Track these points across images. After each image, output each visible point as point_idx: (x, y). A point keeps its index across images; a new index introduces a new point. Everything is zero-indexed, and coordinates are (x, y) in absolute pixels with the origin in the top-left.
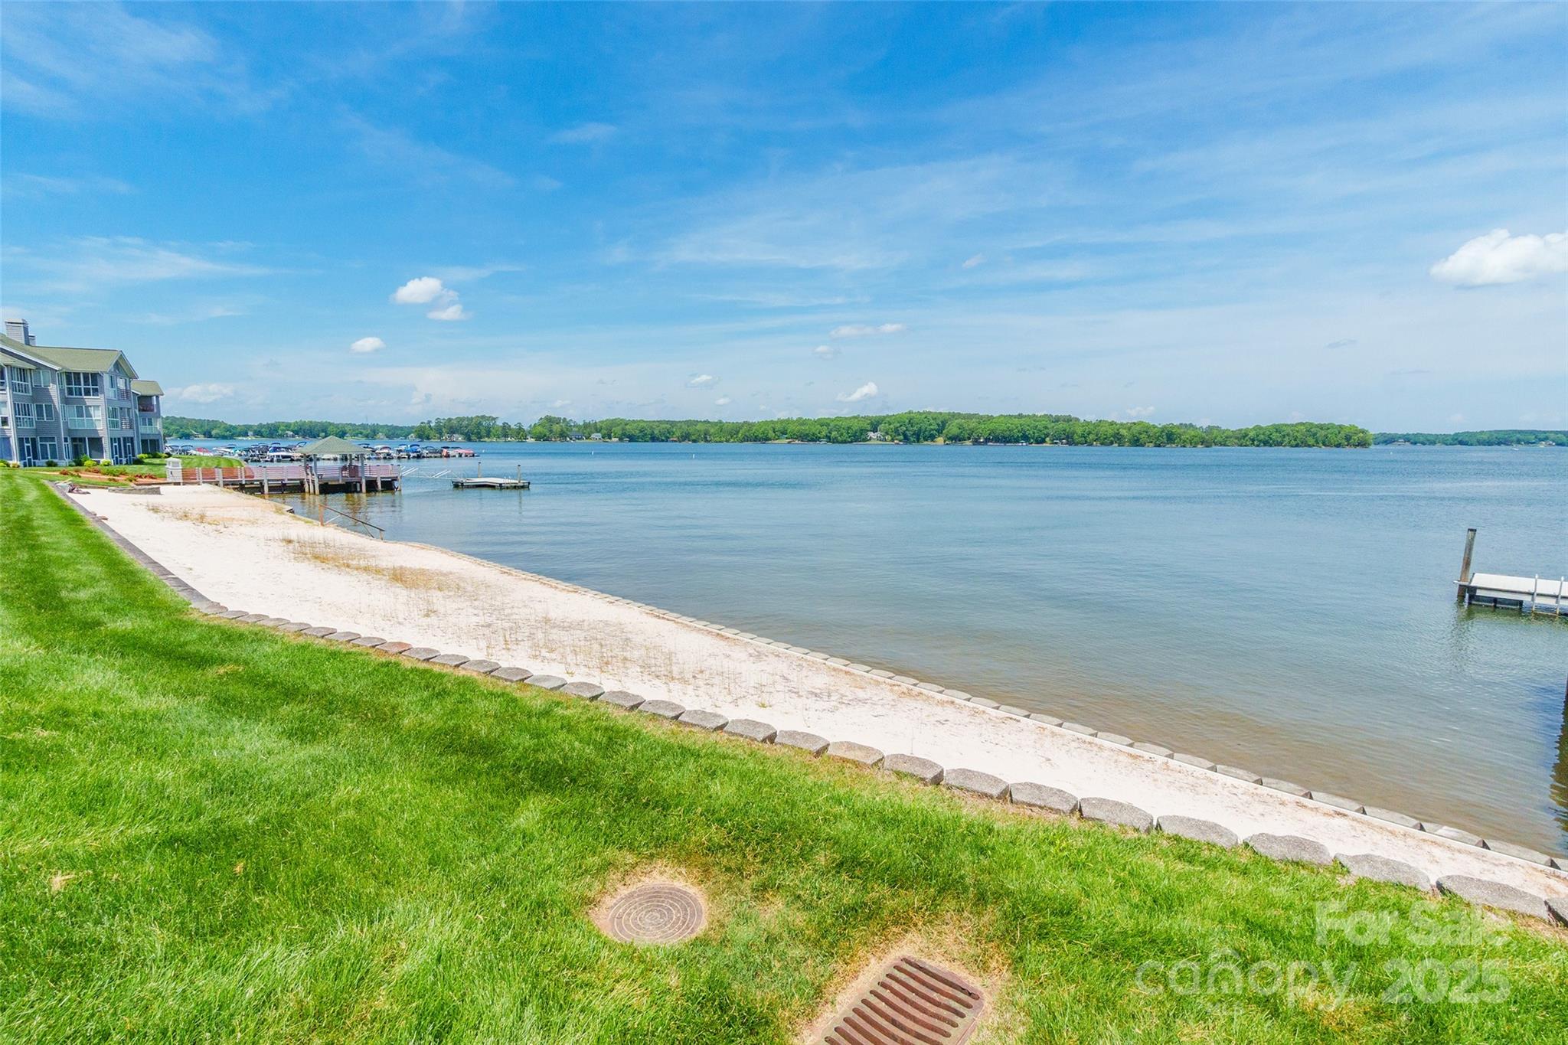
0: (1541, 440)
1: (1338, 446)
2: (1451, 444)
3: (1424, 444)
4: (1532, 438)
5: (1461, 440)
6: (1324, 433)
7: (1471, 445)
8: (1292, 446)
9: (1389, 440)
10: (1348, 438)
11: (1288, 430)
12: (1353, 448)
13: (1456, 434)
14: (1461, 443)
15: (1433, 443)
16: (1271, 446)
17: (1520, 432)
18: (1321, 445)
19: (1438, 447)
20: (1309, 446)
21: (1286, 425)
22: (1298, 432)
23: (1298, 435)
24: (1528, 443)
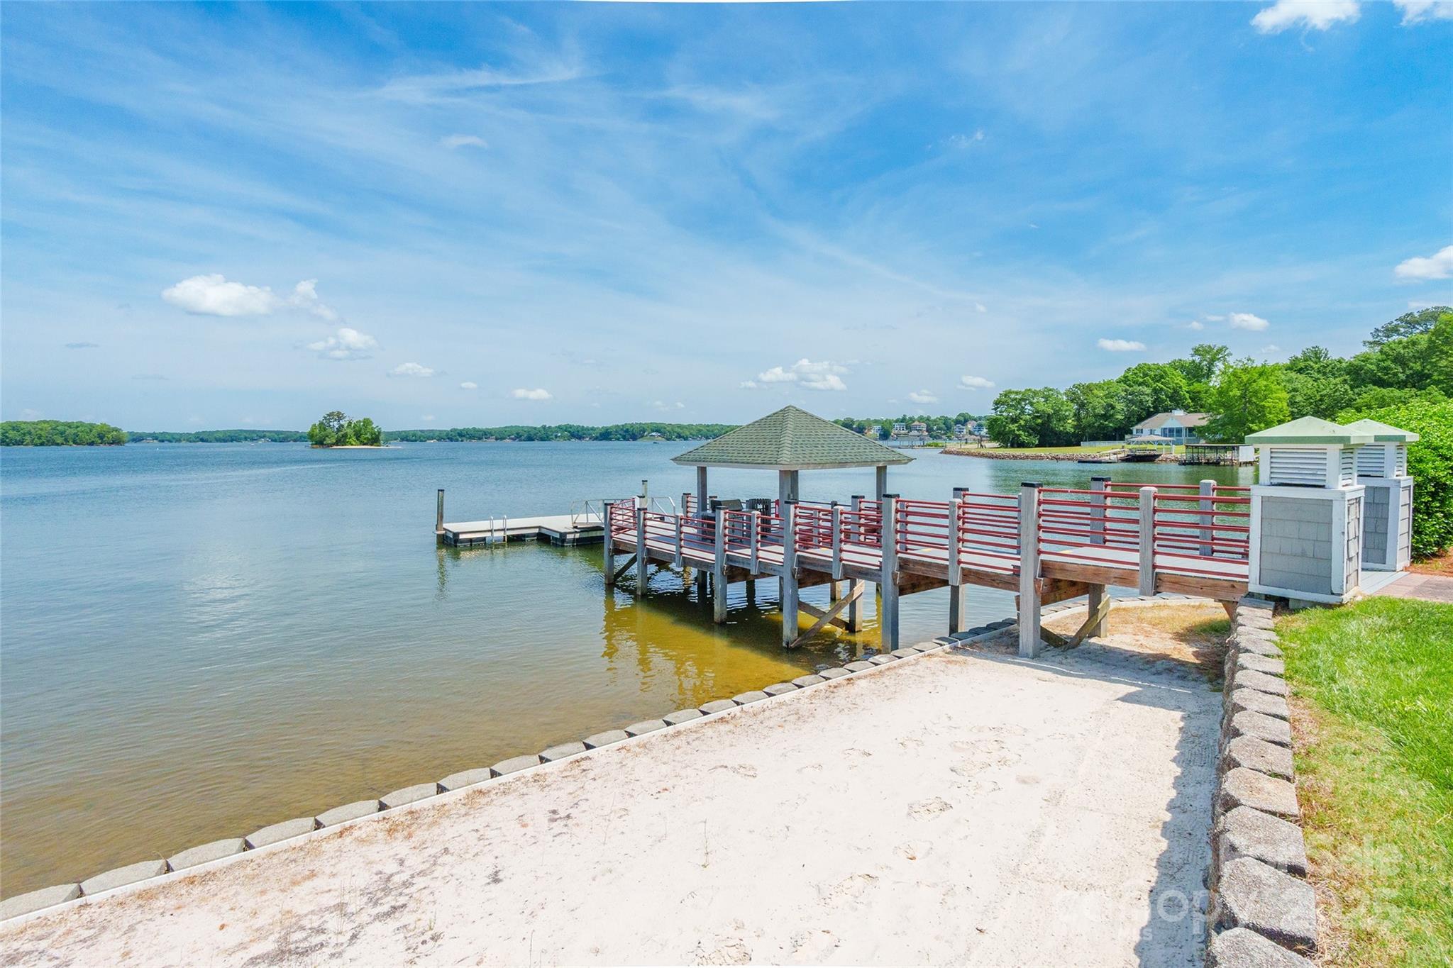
0: (261, 437)
1: (92, 444)
2: (194, 442)
3: (170, 441)
4: (255, 436)
5: (202, 438)
6: (73, 431)
7: (211, 442)
8: (36, 445)
9: (138, 438)
10: (101, 436)
11: (26, 428)
12: (107, 447)
13: (197, 433)
14: (202, 440)
15: (179, 441)
16: (8, 445)
17: (245, 431)
18: (72, 443)
19: (183, 443)
20: (57, 444)
21: (25, 423)
22: (41, 430)
23: (43, 433)
24: (253, 440)
